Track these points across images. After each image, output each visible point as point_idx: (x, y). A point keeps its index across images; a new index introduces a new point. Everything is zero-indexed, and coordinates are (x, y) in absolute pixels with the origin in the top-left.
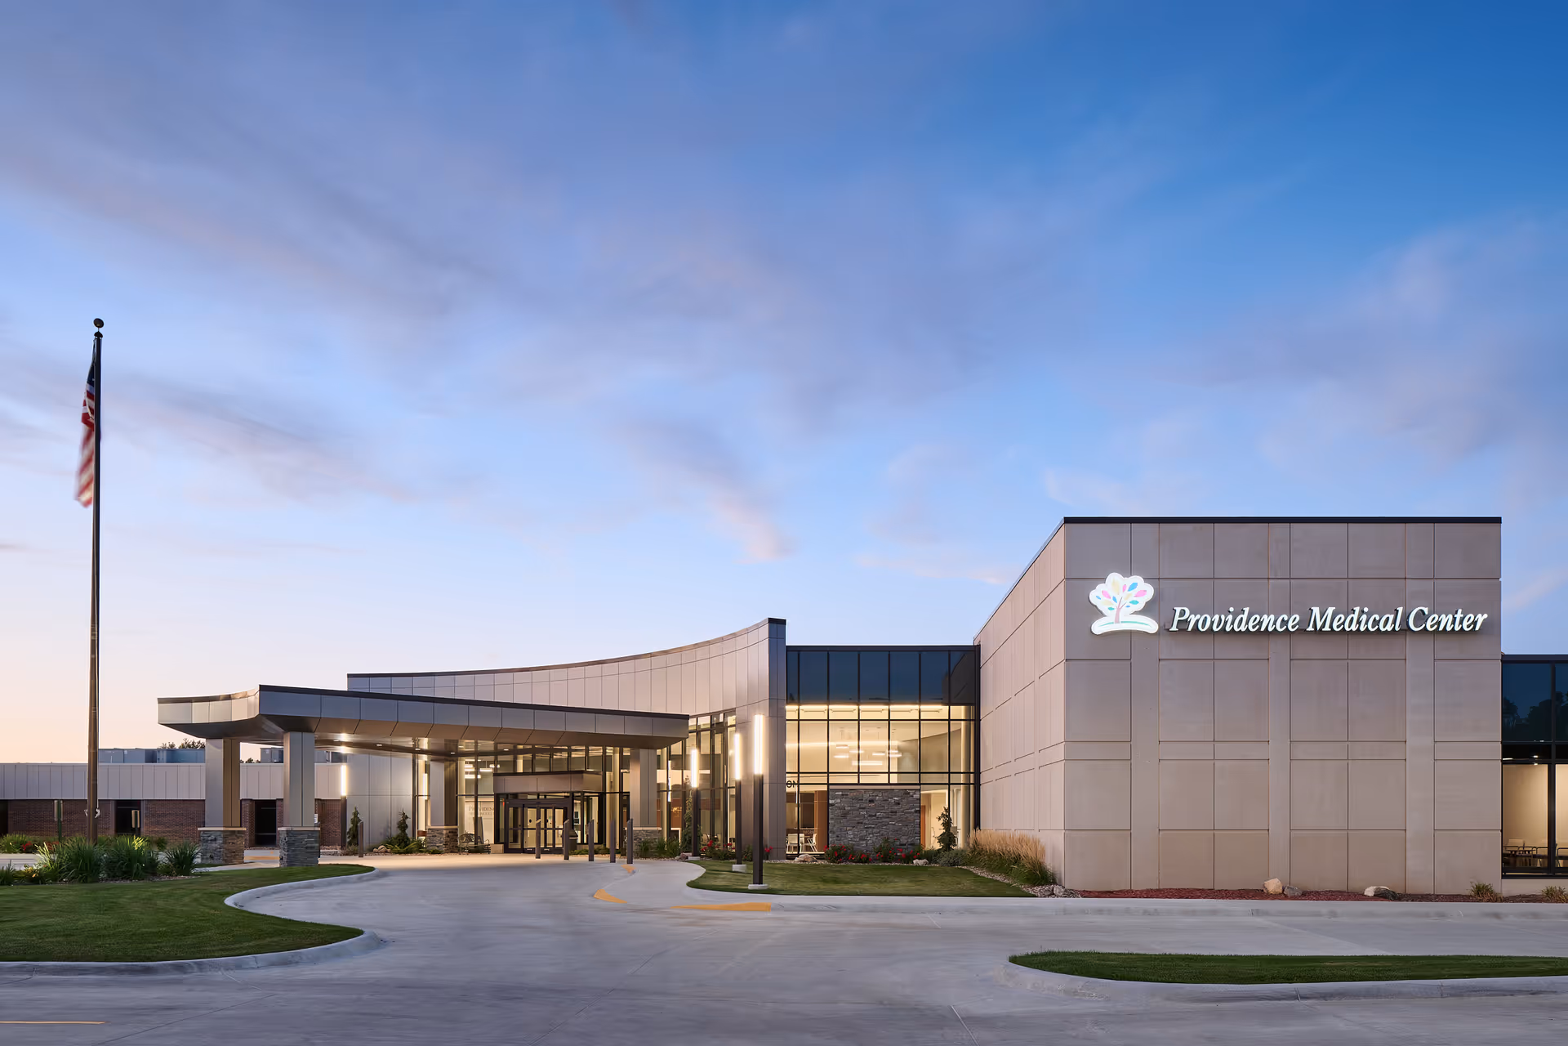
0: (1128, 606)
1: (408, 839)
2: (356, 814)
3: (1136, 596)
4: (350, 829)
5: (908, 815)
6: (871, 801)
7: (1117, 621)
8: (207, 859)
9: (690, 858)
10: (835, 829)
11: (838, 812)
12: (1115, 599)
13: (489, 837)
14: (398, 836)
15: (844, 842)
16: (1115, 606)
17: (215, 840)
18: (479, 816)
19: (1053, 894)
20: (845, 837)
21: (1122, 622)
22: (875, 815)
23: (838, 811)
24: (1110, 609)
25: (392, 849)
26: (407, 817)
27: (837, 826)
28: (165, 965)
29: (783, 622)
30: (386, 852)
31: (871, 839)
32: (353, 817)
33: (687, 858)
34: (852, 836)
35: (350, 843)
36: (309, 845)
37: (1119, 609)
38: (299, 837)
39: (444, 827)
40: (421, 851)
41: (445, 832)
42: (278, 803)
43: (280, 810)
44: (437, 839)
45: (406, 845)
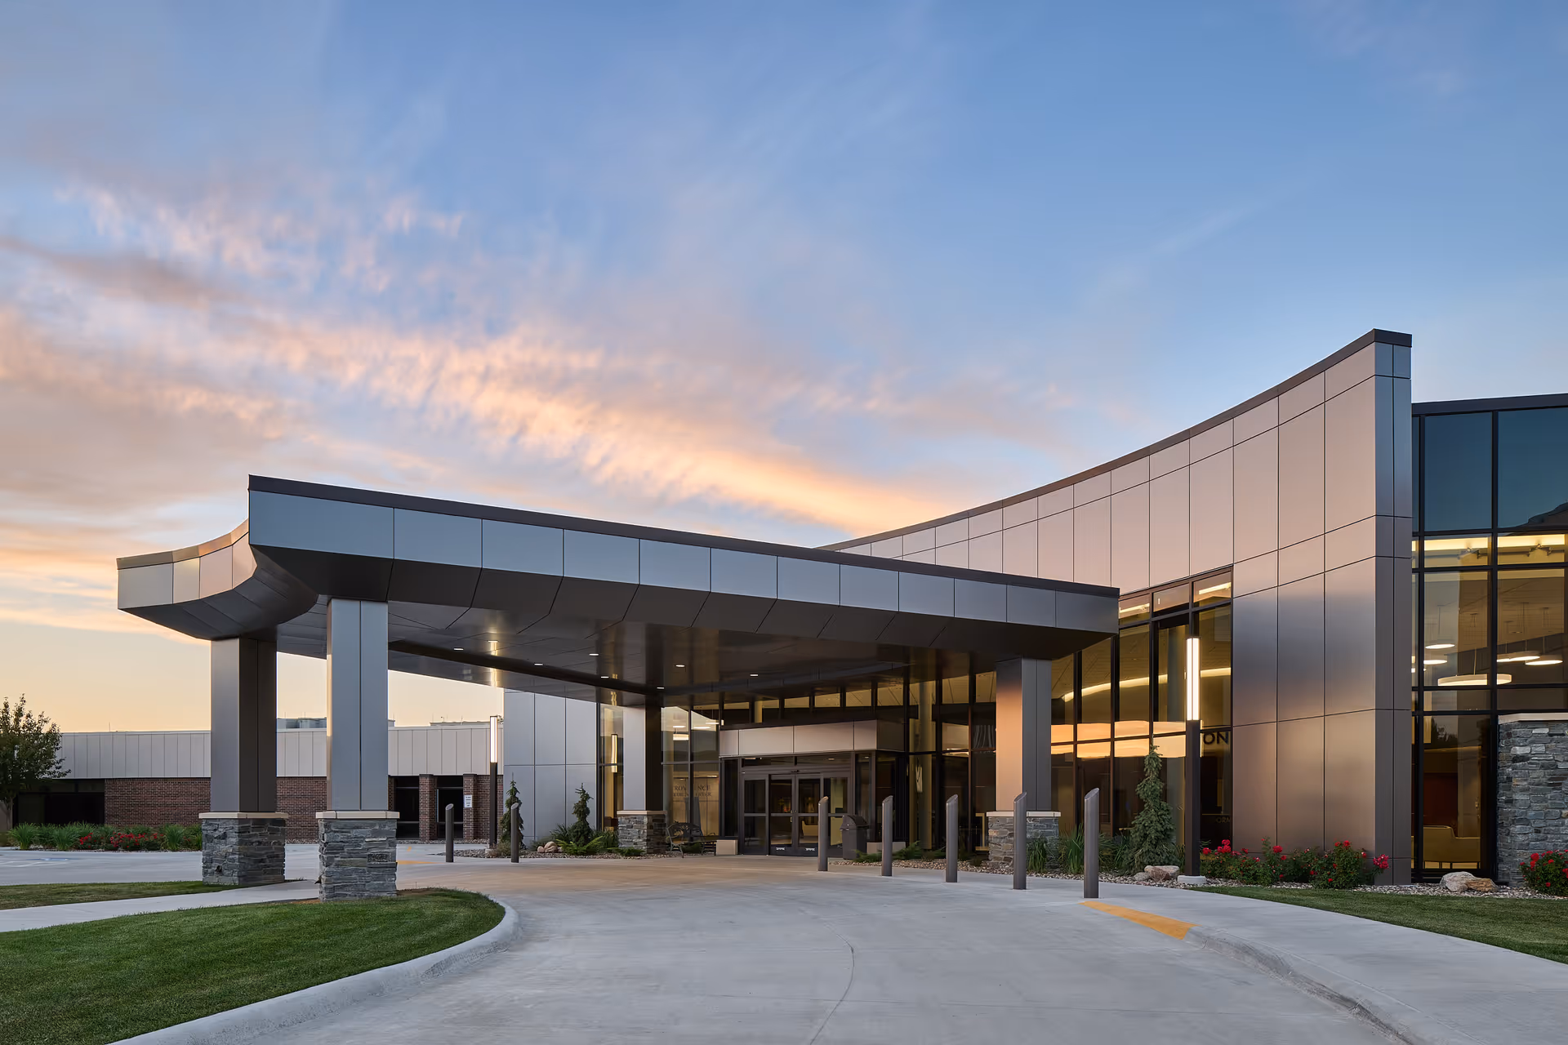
1: (589, 830)
2: (514, 791)
4: (506, 816)
8: (212, 874)
10: (1531, 813)
11: (1539, 775)
13: (709, 825)
14: (575, 827)
17: (224, 836)
18: (695, 796)
20: (1557, 833)
23: (1540, 773)
25: (565, 847)
26: (587, 797)
27: (1536, 806)
29: (1404, 340)
30: (556, 851)
32: (509, 797)
36: (374, 851)
39: (645, 813)
40: (610, 852)
41: (646, 820)
42: (422, 781)
43: (424, 788)
44: (634, 832)
45: (587, 841)
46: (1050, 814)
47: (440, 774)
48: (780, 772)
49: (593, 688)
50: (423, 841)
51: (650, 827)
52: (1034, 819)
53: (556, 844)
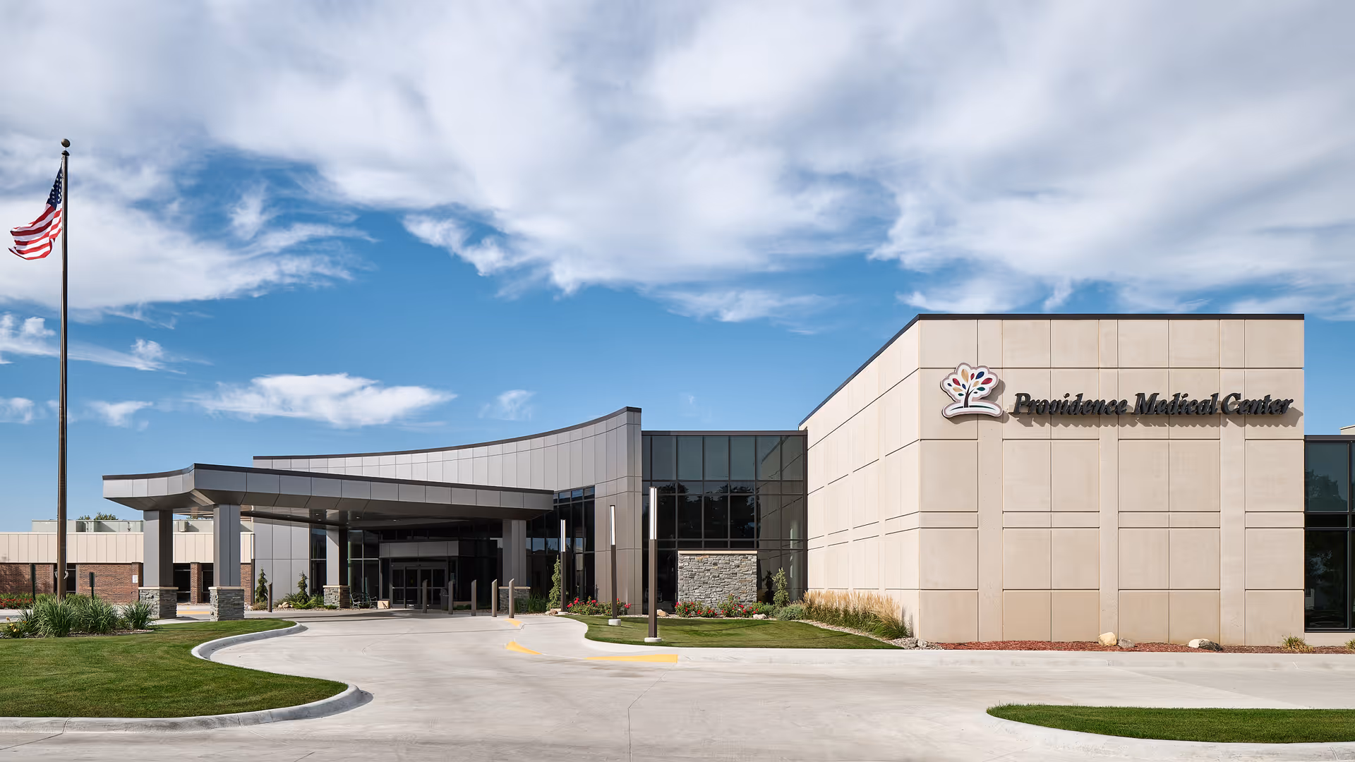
0: (976, 393)
1: (307, 596)
2: (263, 575)
3: (983, 383)
4: (258, 588)
5: (746, 576)
6: (715, 564)
7: (966, 405)
9: (560, 613)
10: (684, 588)
12: (964, 386)
14: (298, 594)
15: (692, 599)
16: (964, 392)
17: (153, 597)
19: (917, 646)
20: (692, 595)
21: (970, 406)
22: (719, 576)
23: (686, 573)
24: (961, 395)
25: (294, 604)
26: (306, 578)
27: (685, 585)
28: (189, 720)
29: (639, 410)
30: (292, 606)
31: (715, 597)
32: (260, 577)
33: (557, 613)
34: (699, 594)
35: (258, 600)
36: (236, 602)
37: (968, 395)
38: (229, 595)
39: (339, 586)
40: (320, 607)
41: (339, 590)
42: (192, 566)
43: (194, 572)
44: (333, 597)
45: (306, 602)
46: (526, 588)
47: (204, 562)
48: (411, 566)
49: (308, 524)
50: (193, 603)
51: (341, 594)
52: (518, 590)
53: (289, 604)
